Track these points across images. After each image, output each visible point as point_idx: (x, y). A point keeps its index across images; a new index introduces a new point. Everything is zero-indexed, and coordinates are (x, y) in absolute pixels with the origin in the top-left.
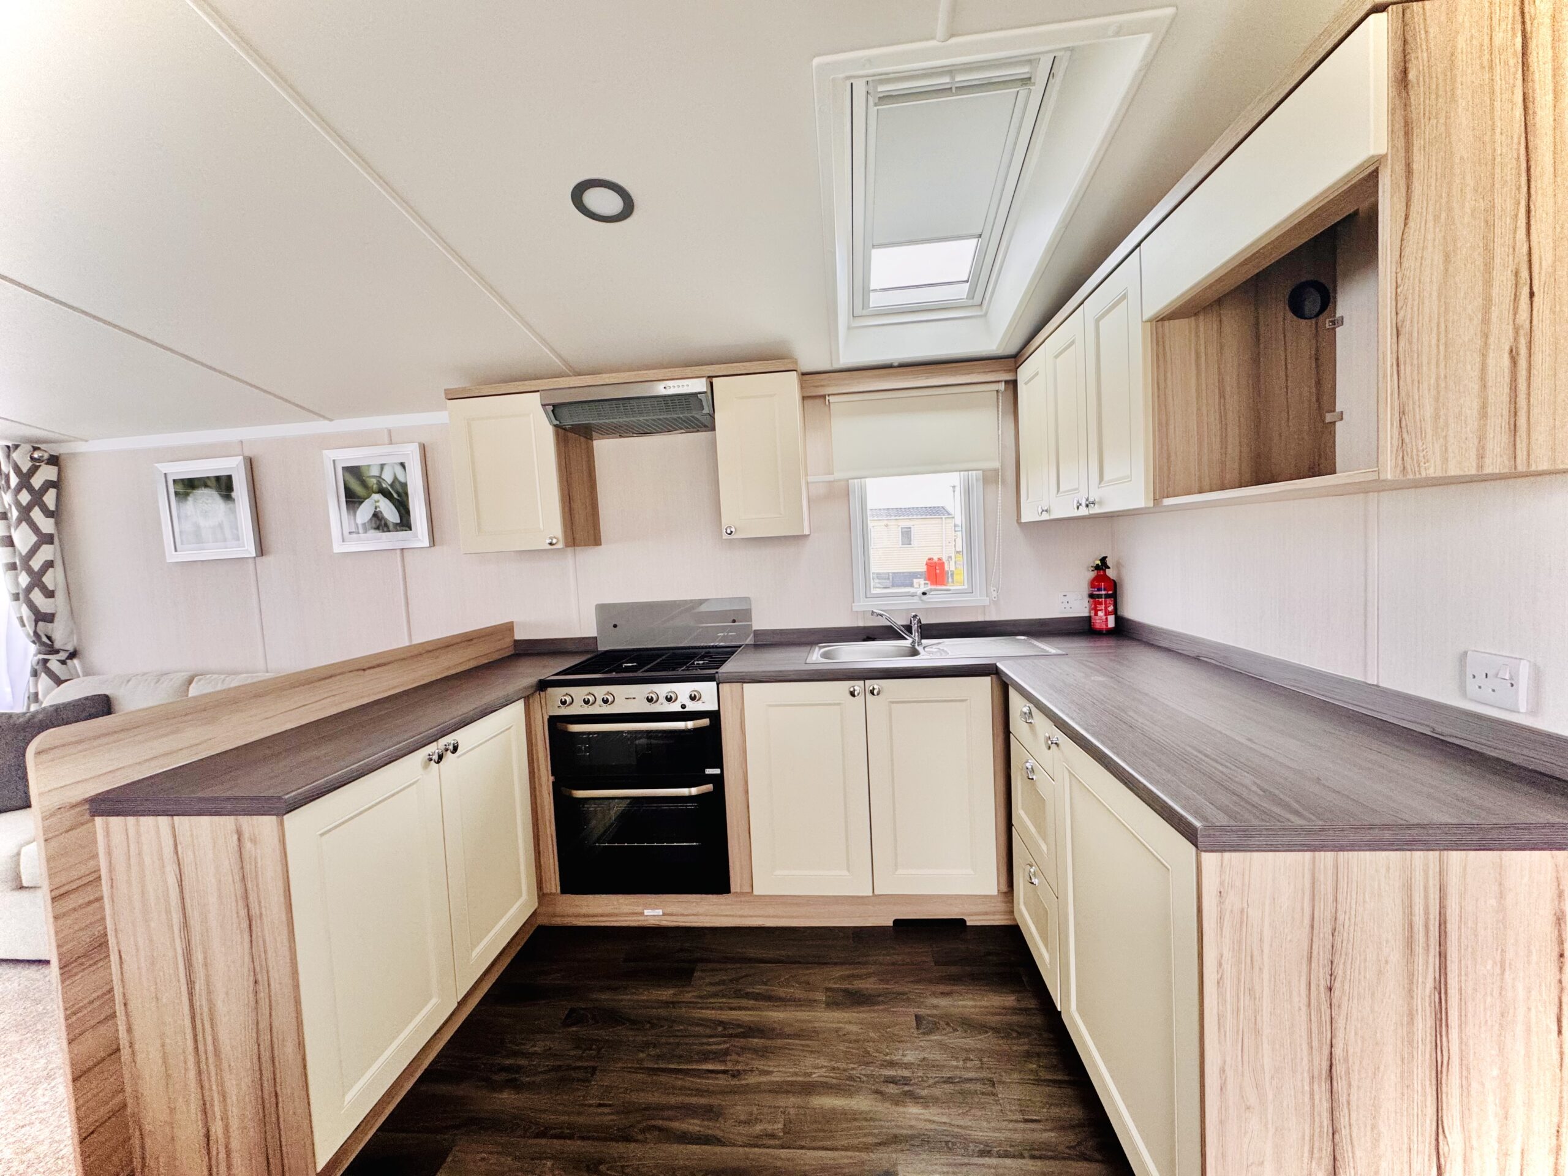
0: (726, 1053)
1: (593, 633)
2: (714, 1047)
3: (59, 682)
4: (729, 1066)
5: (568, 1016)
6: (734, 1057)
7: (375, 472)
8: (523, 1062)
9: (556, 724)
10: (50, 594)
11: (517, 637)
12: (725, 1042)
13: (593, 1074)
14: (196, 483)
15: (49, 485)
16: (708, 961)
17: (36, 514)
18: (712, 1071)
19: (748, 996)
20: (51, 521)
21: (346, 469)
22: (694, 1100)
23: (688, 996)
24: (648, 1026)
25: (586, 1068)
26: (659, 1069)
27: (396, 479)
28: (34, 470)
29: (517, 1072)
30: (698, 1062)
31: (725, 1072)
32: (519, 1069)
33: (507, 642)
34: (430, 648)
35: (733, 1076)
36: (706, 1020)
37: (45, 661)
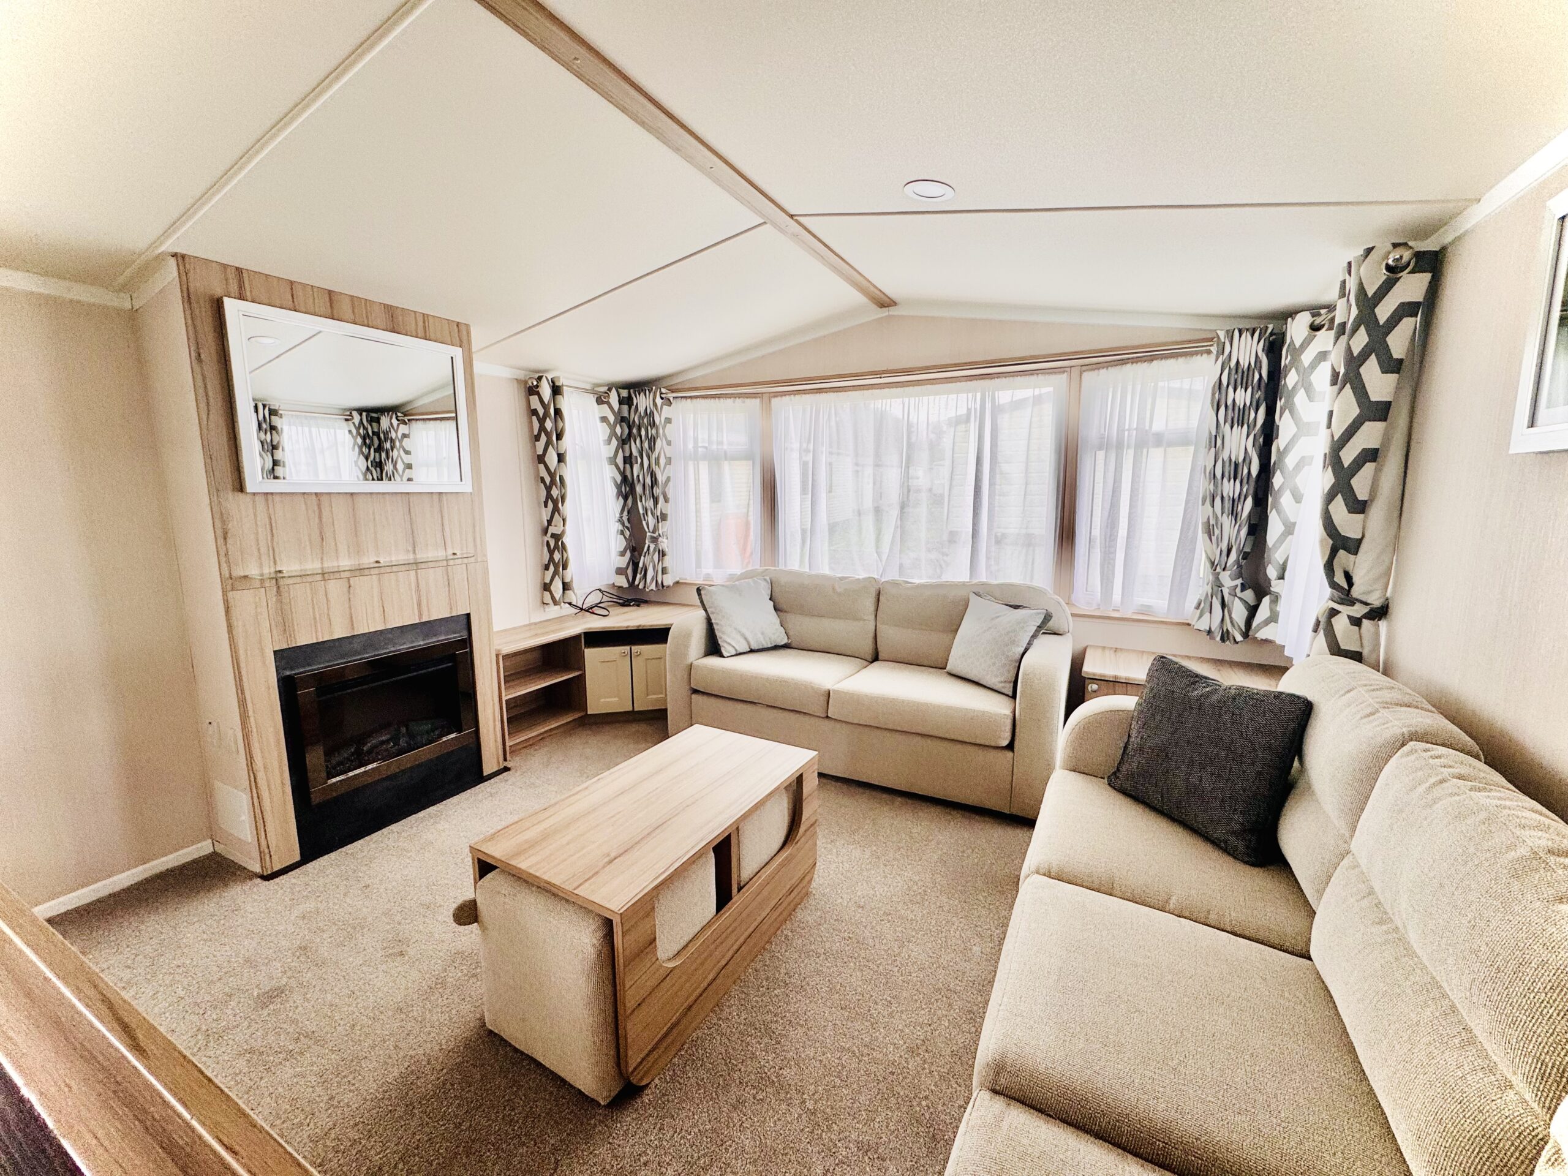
10: (1360, 508)
15: (1406, 310)
20: (1393, 379)
28: (1388, 287)
37: (1333, 613)
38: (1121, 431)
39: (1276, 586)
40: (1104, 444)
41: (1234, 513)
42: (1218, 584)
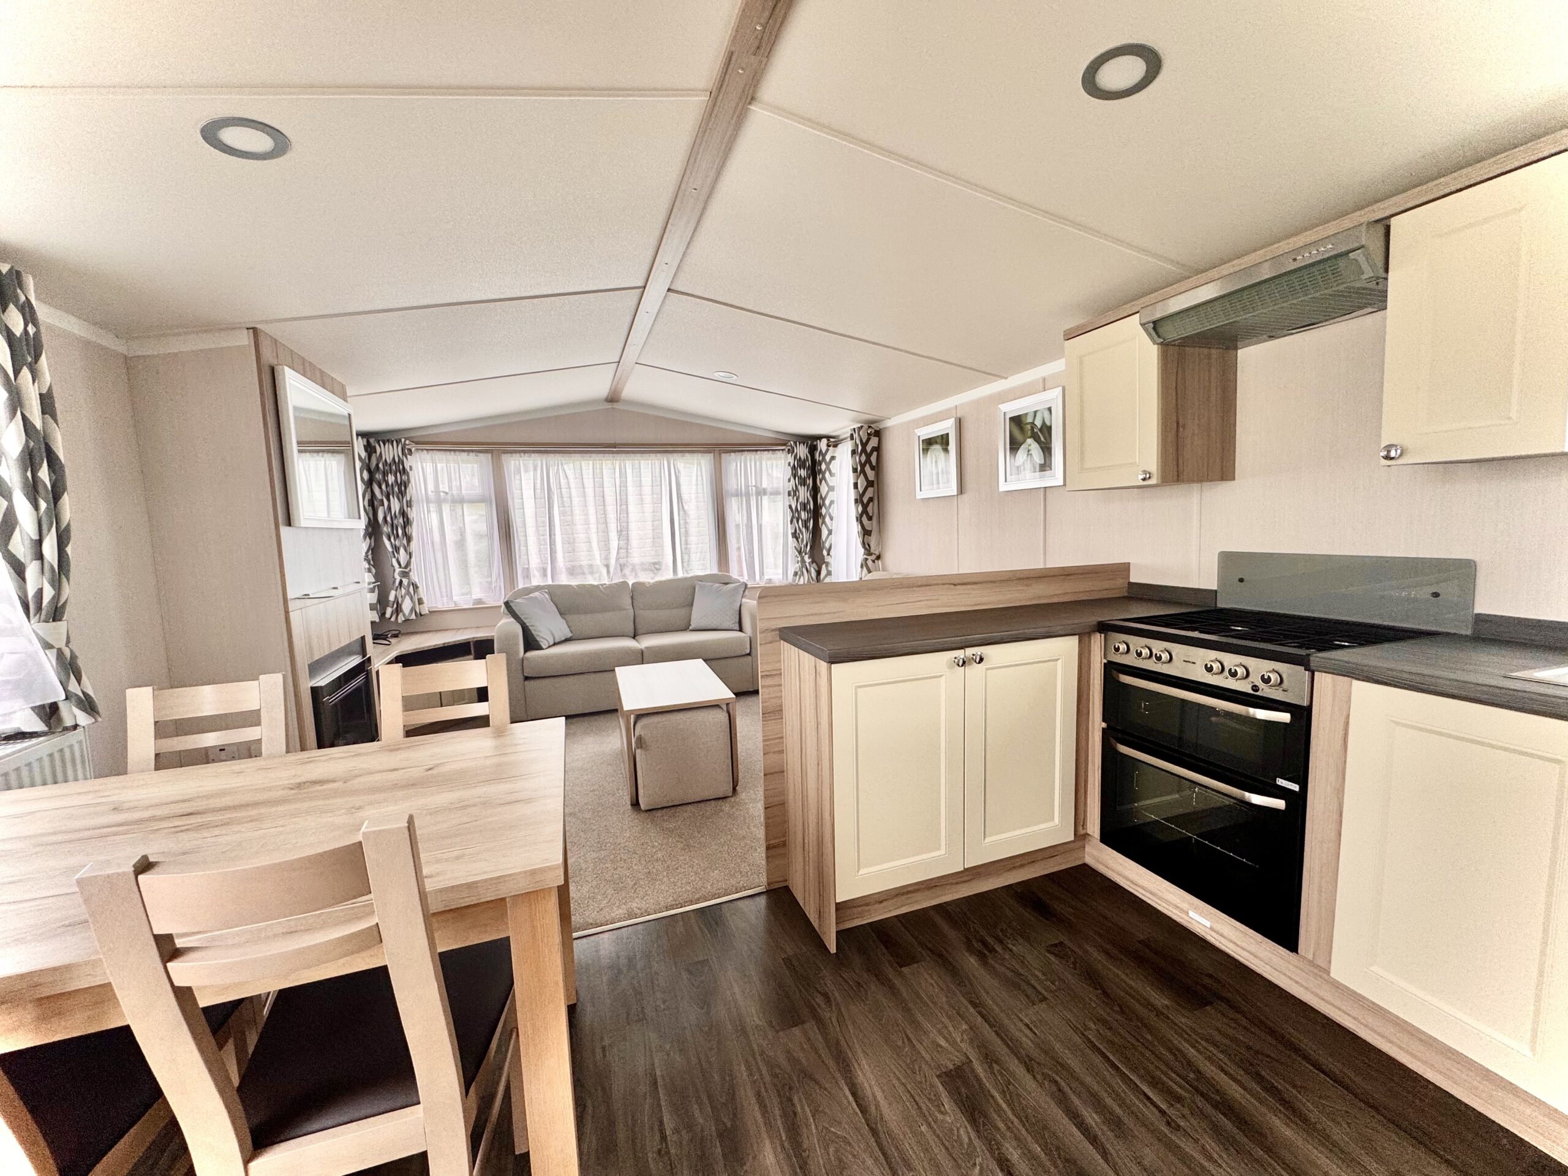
0: (1179, 1099)
1: (1213, 585)
2: (1171, 1083)
3: (869, 571)
4: (1171, 1112)
5: (1056, 945)
6: (1186, 1111)
7: (1030, 420)
8: (998, 948)
9: (1111, 669)
10: (870, 518)
11: (1133, 580)
12: (1186, 1091)
13: (1041, 1001)
14: (933, 441)
15: (874, 449)
16: (1237, 1010)
17: (867, 468)
18: (1148, 1098)
19: (1259, 1078)
20: (873, 472)
21: (1012, 419)
22: (1109, 1101)
23: (1183, 1020)
24: (1117, 1008)
25: (1040, 993)
26: (1098, 1049)
27: (1044, 423)
28: (868, 440)
29: (990, 951)
30: (1141, 1077)
31: (1163, 1112)
32: (992, 950)
33: (1120, 582)
34: (1022, 576)
35: (1168, 1124)
36: (1184, 1056)
37: (866, 559)
38: (747, 487)
39: (827, 559)
40: (738, 494)
41: (807, 528)
42: (803, 561)
